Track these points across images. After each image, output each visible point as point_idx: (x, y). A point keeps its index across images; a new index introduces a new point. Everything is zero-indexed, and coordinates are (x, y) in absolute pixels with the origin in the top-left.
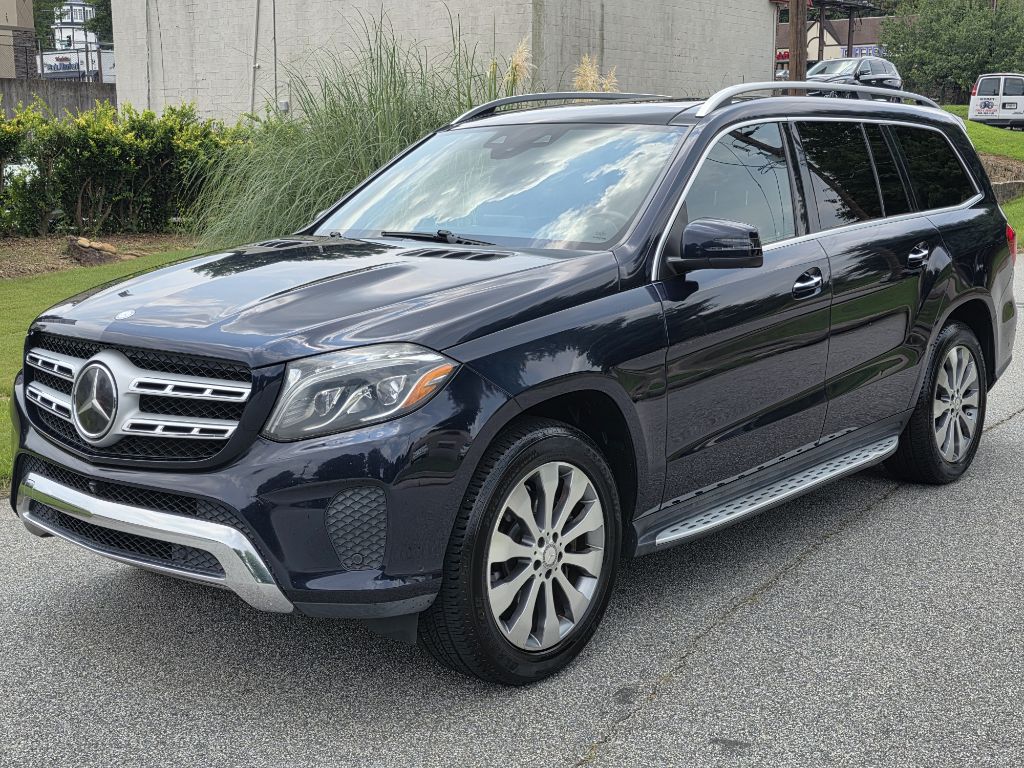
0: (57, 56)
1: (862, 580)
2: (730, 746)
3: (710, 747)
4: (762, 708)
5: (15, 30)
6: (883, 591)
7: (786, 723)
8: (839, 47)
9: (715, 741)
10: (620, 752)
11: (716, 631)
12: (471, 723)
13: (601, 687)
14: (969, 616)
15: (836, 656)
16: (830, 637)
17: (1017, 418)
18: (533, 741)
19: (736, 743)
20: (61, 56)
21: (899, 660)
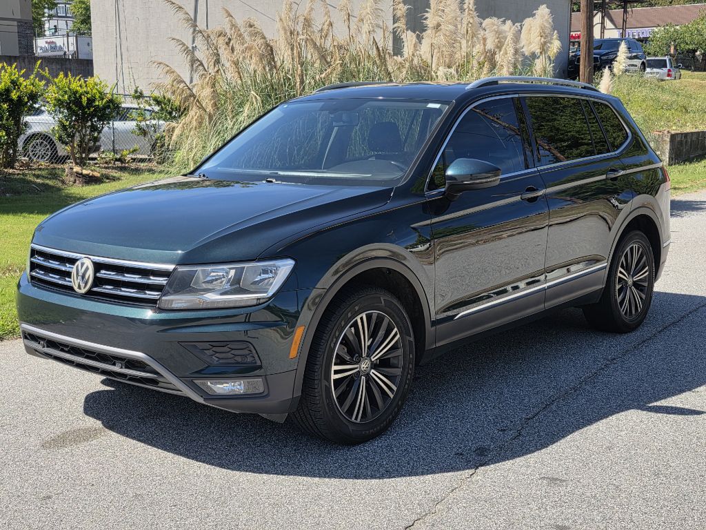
0: (46, 40)
2: (553, 481)
3: (540, 482)
4: (574, 460)
5: (19, 21)
8: (616, 30)
9: (543, 478)
13: (465, 447)
20: (49, 40)
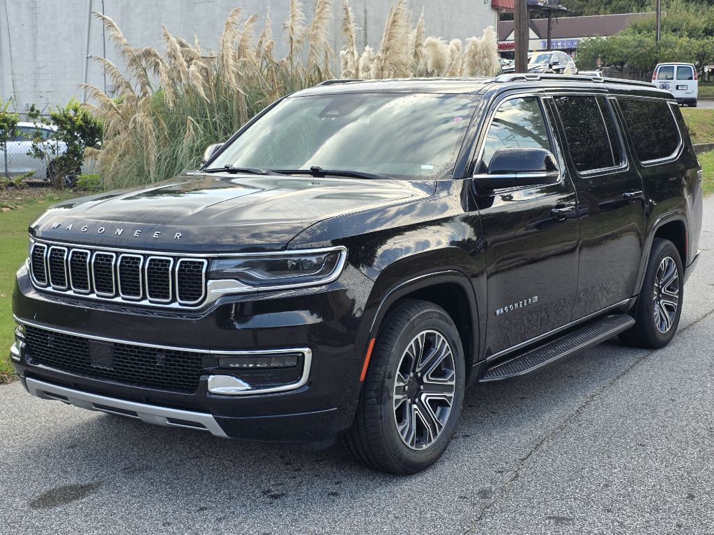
1: (623, 423)
2: (559, 520)
3: (547, 521)
4: (575, 499)
6: (638, 429)
7: (592, 507)
8: (541, 40)
9: (550, 518)
10: (490, 525)
11: (534, 455)
12: (389, 512)
13: (467, 490)
14: (698, 443)
15: (615, 468)
16: (609, 457)
17: (710, 317)
18: (433, 521)
19: (563, 519)
21: (657, 469)
